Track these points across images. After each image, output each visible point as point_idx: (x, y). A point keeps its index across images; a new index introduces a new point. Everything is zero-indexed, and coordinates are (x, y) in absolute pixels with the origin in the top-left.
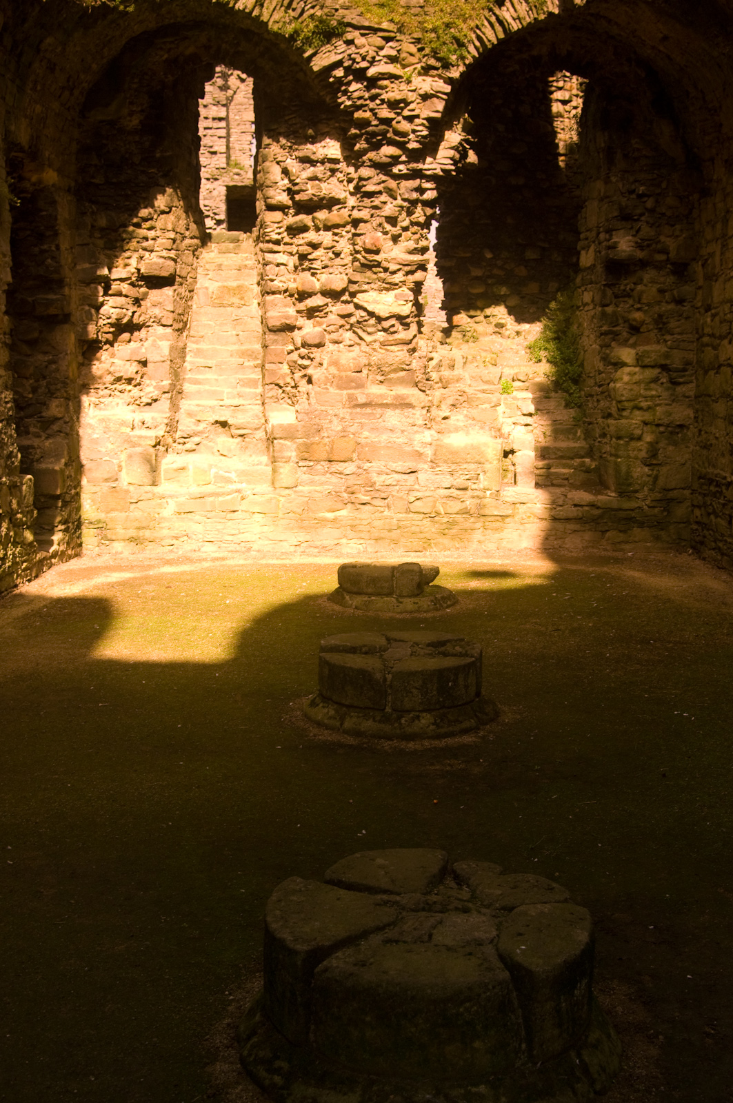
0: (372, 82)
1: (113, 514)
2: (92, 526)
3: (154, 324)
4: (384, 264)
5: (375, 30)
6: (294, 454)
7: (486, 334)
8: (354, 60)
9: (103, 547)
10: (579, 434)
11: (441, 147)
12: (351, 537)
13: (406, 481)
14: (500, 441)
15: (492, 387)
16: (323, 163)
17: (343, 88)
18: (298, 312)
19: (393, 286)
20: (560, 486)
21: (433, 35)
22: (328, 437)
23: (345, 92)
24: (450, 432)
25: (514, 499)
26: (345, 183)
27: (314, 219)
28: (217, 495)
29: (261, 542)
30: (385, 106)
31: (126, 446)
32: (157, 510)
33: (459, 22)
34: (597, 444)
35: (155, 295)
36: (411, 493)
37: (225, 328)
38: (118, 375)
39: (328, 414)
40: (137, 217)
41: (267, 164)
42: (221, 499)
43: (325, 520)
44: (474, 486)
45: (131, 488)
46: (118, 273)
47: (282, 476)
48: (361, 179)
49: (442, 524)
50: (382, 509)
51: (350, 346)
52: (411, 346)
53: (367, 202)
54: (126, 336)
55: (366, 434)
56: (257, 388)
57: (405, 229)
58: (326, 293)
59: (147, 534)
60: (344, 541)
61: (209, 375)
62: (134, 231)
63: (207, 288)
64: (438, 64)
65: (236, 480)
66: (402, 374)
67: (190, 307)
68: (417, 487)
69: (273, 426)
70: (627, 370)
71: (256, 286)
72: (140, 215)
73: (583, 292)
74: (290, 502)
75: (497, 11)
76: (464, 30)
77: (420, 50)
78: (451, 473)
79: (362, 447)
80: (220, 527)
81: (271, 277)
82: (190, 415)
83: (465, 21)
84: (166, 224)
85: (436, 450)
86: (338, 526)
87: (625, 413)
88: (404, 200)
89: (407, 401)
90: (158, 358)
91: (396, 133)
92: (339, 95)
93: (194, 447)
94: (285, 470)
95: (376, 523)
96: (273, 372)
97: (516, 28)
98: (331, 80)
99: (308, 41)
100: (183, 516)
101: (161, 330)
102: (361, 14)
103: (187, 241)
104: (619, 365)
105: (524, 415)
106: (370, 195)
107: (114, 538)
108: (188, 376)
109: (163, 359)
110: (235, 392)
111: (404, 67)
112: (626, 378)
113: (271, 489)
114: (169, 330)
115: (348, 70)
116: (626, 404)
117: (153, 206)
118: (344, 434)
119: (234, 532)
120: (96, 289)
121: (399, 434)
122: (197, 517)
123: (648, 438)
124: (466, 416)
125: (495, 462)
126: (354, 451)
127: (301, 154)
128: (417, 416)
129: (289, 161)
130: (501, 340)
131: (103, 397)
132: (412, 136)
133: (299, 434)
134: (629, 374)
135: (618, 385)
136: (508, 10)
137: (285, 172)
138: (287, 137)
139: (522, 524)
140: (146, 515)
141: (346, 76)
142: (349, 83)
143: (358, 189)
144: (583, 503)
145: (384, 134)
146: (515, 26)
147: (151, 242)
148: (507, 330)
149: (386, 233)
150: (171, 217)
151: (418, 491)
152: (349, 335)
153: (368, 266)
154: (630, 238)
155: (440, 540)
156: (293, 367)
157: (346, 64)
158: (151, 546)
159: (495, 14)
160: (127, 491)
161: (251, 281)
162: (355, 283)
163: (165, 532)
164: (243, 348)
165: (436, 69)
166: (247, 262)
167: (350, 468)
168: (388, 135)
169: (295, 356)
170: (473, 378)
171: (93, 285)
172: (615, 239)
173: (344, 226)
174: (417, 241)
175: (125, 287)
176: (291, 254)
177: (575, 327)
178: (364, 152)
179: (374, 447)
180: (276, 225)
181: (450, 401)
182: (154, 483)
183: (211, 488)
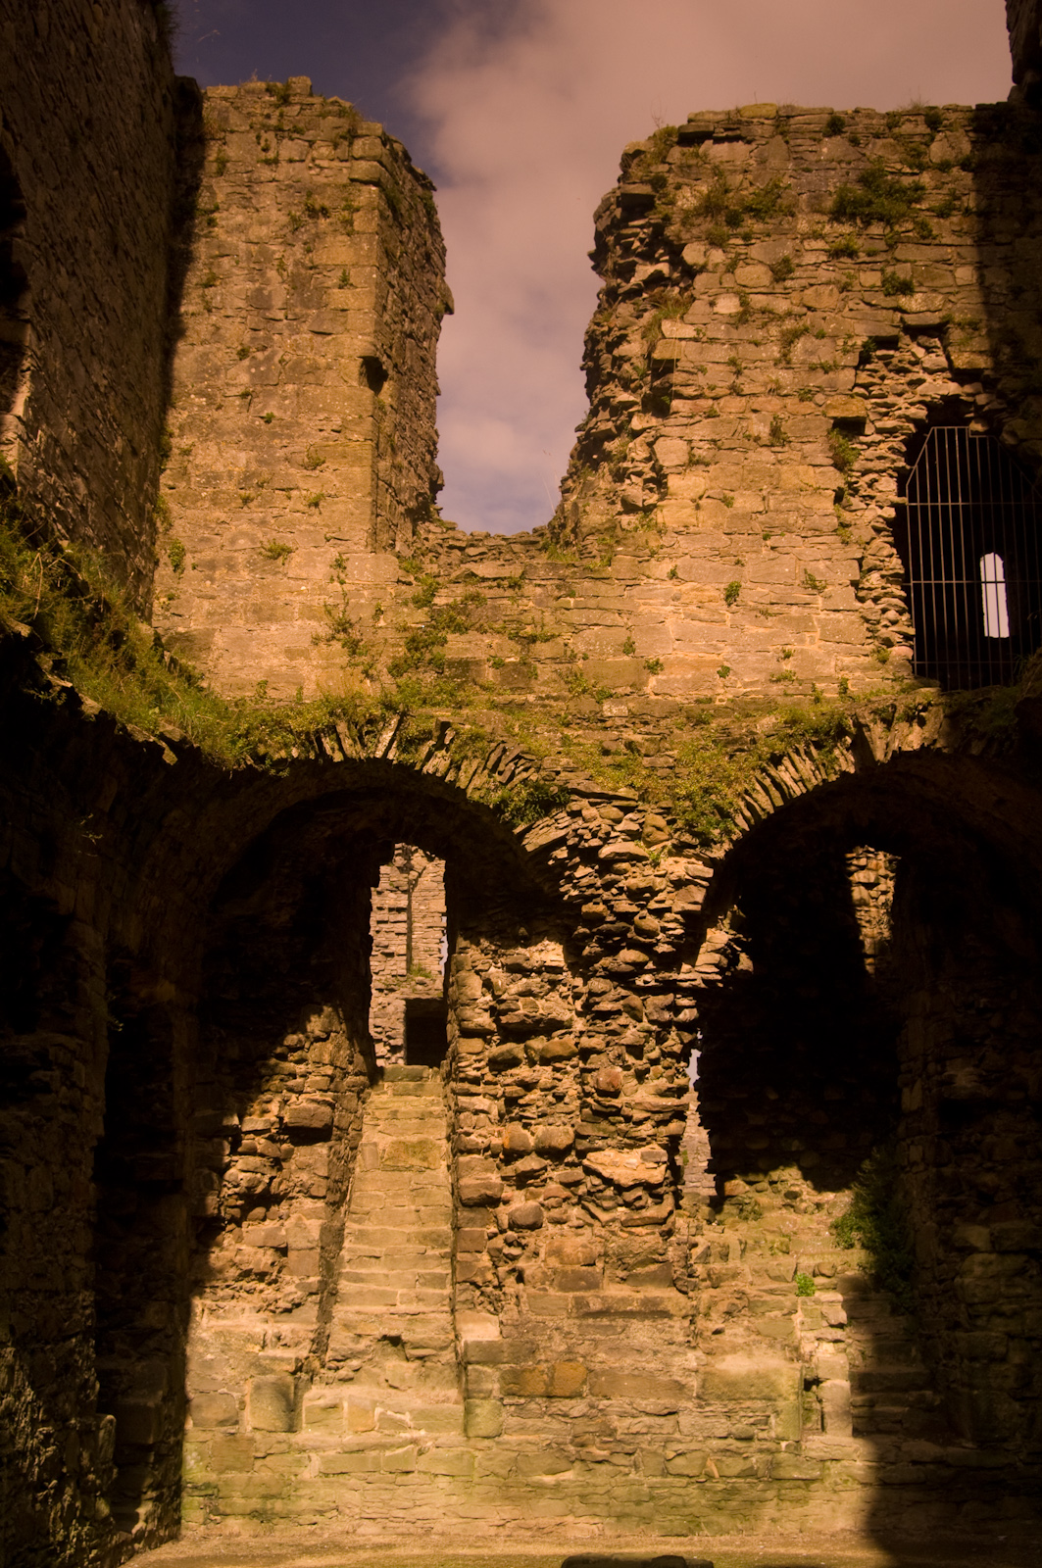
0: (607, 866)
1: (229, 1475)
2: (196, 1493)
3: (300, 1195)
4: (626, 1111)
5: (609, 798)
6: (497, 1386)
7: (772, 1208)
8: (581, 837)
9: (212, 1525)
10: (914, 1353)
11: (702, 950)
12: (579, 1512)
13: (661, 1426)
14: (798, 1365)
15: (783, 1285)
16: (539, 972)
17: (567, 873)
18: (504, 1178)
19: (637, 1142)
20: (889, 1432)
21: (687, 803)
22: (547, 1361)
23: (569, 879)
24: (725, 1352)
25: (822, 1454)
26: (570, 999)
27: (526, 1049)
28: (384, 1447)
29: (445, 1520)
30: (624, 896)
31: (253, 1372)
32: (295, 1469)
33: (722, 787)
34: (941, 1368)
35: (302, 1154)
36: (669, 1445)
37: (400, 1202)
38: (245, 1267)
39: (546, 1327)
40: (282, 1045)
41: (463, 974)
42: (388, 1453)
43: (542, 1486)
44: (762, 1435)
45: (258, 1436)
46: (253, 1122)
47: (479, 1419)
48: (591, 994)
49: (716, 1492)
50: (626, 1470)
51: (578, 1227)
52: (664, 1228)
53: (601, 1025)
54: (259, 1211)
55: (602, 1356)
56: (444, 1288)
57: (654, 1062)
58: (544, 1152)
59: (278, 1505)
60: (570, 1519)
61: (377, 1269)
62: (277, 1065)
63: (375, 1144)
64: (695, 841)
65: (411, 1424)
66: (653, 1267)
67: (351, 1171)
68: (677, 1435)
69: (466, 1344)
70: (978, 1257)
71: (445, 1141)
72: (286, 1043)
73: (909, 1146)
74: (491, 1459)
75: (773, 772)
76: (728, 795)
77: (670, 823)
78: (728, 1415)
79: (597, 1375)
80: (386, 1496)
81: (466, 1129)
82: (347, 1326)
83: (729, 785)
84: (321, 1055)
85: (704, 1381)
86: (561, 1495)
87: (979, 1322)
88: (652, 1022)
89: (661, 1308)
90: (304, 1244)
91: (640, 931)
92: (562, 882)
93: (351, 1374)
94: (484, 1410)
95: (619, 1491)
96: (468, 1266)
97: (798, 793)
98: (551, 862)
99: (519, 813)
100: (332, 1478)
101: (308, 1203)
102: (590, 778)
103: (350, 1079)
104: (969, 1250)
105: (832, 1326)
106: (605, 1015)
107: (228, 1511)
108: (347, 1269)
109: (310, 1245)
110: (413, 1293)
111: (649, 844)
112: (978, 1270)
113: (462, 1439)
114: (320, 1204)
115: (574, 850)
116: (981, 1308)
117: (304, 1031)
118: (570, 1355)
119: (406, 1504)
120: (221, 1145)
121: (650, 1356)
122: (352, 1482)
123: (1017, 1358)
124: (748, 1328)
125: (792, 1398)
126: (584, 1382)
127: (509, 961)
128: (676, 1329)
129: (493, 969)
130: (794, 1216)
131: (223, 1299)
132: (661, 936)
133: (505, 1356)
134: (982, 1264)
135: (967, 1280)
136: (787, 770)
137: (488, 985)
138: (490, 938)
139: (835, 1492)
140: (277, 1476)
141: (570, 858)
142: (575, 867)
143: (587, 1010)
144: (925, 1459)
145: (623, 933)
146: (797, 790)
147: (299, 1080)
148: (802, 1201)
149: (627, 1068)
150: (329, 1046)
151: (680, 1442)
152: (576, 1212)
153: (603, 1114)
154: (971, 1069)
155: (715, 1518)
156: (497, 1257)
157: (570, 843)
158: (282, 1524)
159: (769, 775)
160: (251, 1440)
161: (438, 1135)
162: (585, 1137)
163: (304, 1503)
164: (425, 1229)
165: (694, 847)
166: (433, 1108)
167: (578, 1407)
168: (629, 935)
169: (499, 1242)
170: (755, 1272)
171: (216, 1140)
172: (950, 1072)
173: (569, 1059)
174: (671, 1079)
175: (261, 1143)
176: (495, 1097)
177: (900, 1196)
178: (597, 958)
179: (612, 1375)
180: (474, 1057)
181: (723, 1307)
182: (291, 1429)
183: (374, 1437)
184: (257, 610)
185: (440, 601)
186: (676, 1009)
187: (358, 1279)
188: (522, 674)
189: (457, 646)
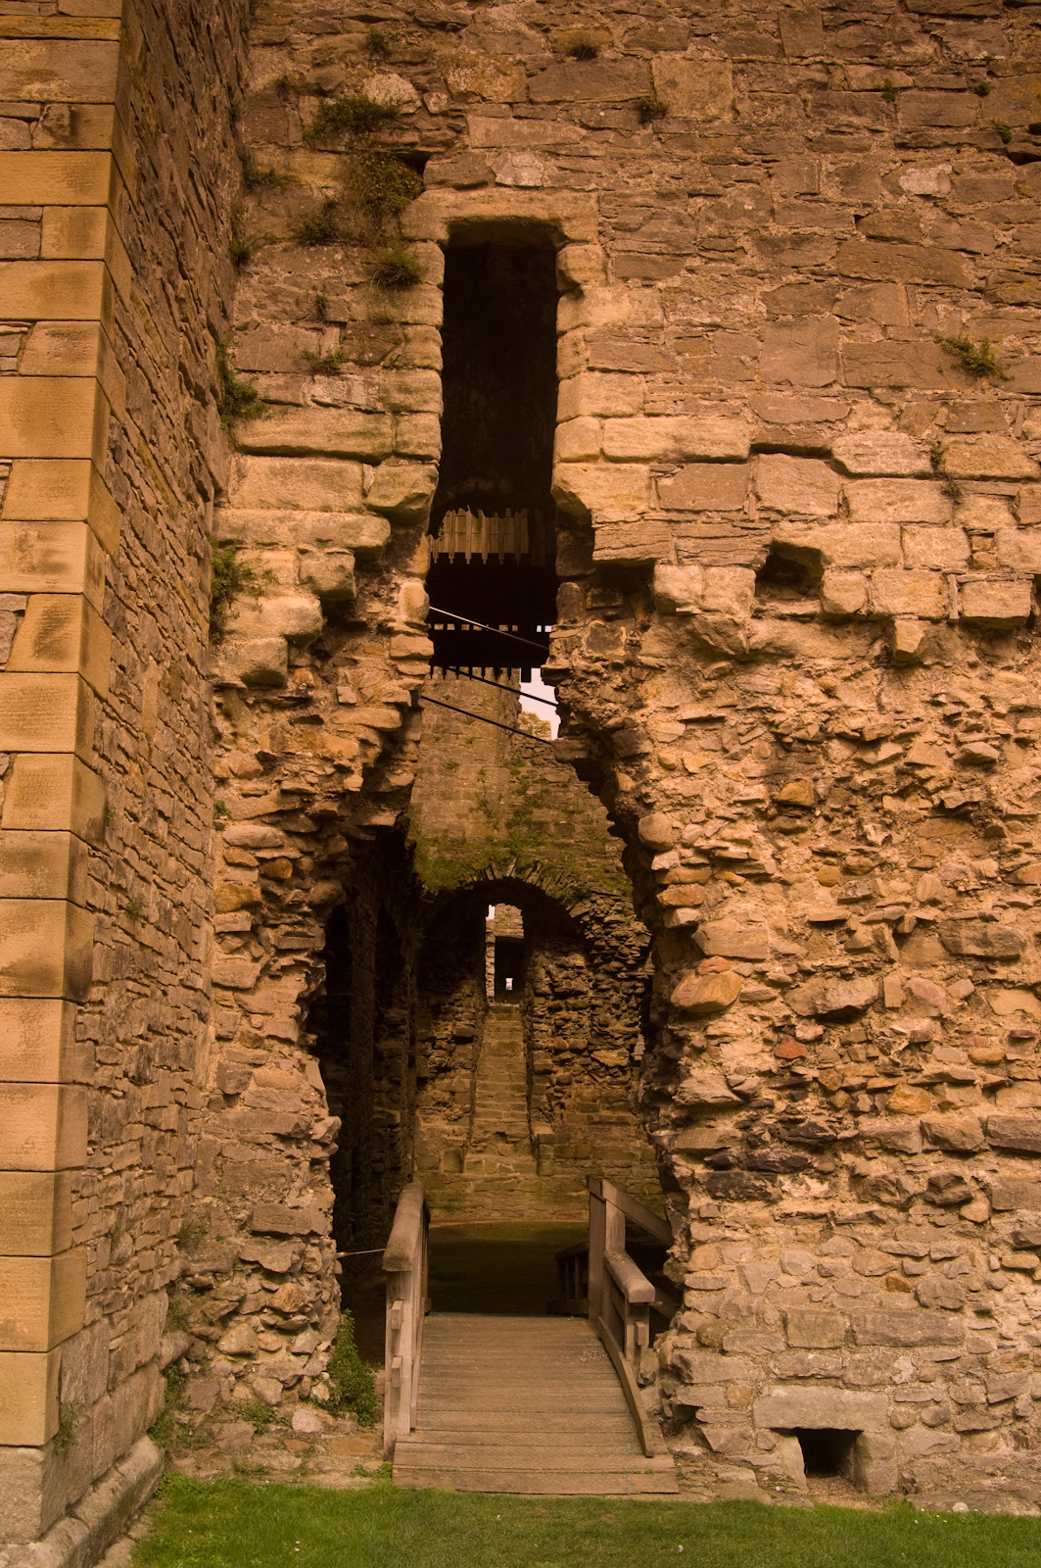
0: (607, 925)
1: (434, 1191)
3: (460, 1067)
4: (611, 1033)
5: (609, 895)
6: (552, 1154)
8: (596, 912)
16: (572, 968)
17: (588, 927)
18: (554, 1062)
19: (616, 1047)
22: (574, 1143)
23: (589, 930)
26: (587, 982)
27: (566, 1003)
28: (502, 1179)
29: (529, 1210)
30: (614, 939)
31: (444, 1146)
32: (463, 1189)
35: (460, 1049)
37: (501, 1070)
38: (437, 1100)
39: (574, 1128)
40: (451, 998)
42: (504, 1182)
43: (572, 1197)
45: (447, 1174)
46: (440, 1034)
47: (543, 1168)
48: (597, 980)
51: (588, 1085)
52: (626, 1085)
53: (601, 994)
54: (443, 1075)
55: (599, 1141)
56: (524, 1111)
57: (624, 1011)
58: (573, 1050)
59: (456, 1204)
60: (584, 1211)
61: (492, 1102)
62: (450, 1008)
63: (490, 1043)
65: (513, 1170)
66: (621, 1103)
67: (480, 1056)
69: (536, 1136)
71: (524, 1044)
72: (453, 997)
74: (549, 1185)
79: (596, 1150)
80: (503, 1200)
81: (535, 1039)
82: (481, 1127)
84: (468, 1003)
86: (580, 1201)
88: (624, 993)
89: (625, 1120)
90: (461, 1090)
91: (620, 954)
92: (586, 931)
93: (484, 1149)
94: (546, 1164)
96: (537, 1101)
98: (581, 922)
99: (569, 901)
100: (479, 1193)
101: (463, 1071)
102: (600, 885)
106: (603, 990)
108: (480, 1102)
109: (464, 1090)
110: (510, 1113)
111: (626, 916)
113: (536, 1176)
114: (468, 1071)
115: (592, 918)
117: (462, 992)
118: (584, 1141)
119: (512, 1204)
120: (428, 1045)
121: (620, 1142)
122: (489, 1194)
126: (591, 1153)
127: (558, 962)
128: (632, 1130)
129: (550, 966)
131: (428, 1114)
132: (629, 956)
133: (556, 1141)
137: (548, 973)
138: (550, 951)
140: (455, 1192)
141: (590, 921)
142: (592, 925)
143: (595, 986)
145: (613, 954)
147: (460, 1015)
149: (612, 1014)
150: (472, 999)
152: (587, 1077)
153: (602, 1035)
156: (550, 1097)
157: (591, 914)
158: (458, 1212)
160: (444, 1176)
161: (519, 1040)
162: (592, 1044)
163: (467, 1203)
164: (514, 1084)
166: (516, 1027)
167: (588, 1163)
168: (615, 956)
169: (552, 1090)
171: (426, 1043)
173: (585, 1009)
174: (631, 1019)
175: (444, 1044)
176: (550, 1024)
178: (600, 964)
179: (603, 1150)
180: (541, 1006)
182: (461, 1171)
183: (497, 1175)
184: (443, 794)
185: (530, 792)
186: (635, 988)
187: (484, 1106)
188: (567, 830)
189: (537, 814)
